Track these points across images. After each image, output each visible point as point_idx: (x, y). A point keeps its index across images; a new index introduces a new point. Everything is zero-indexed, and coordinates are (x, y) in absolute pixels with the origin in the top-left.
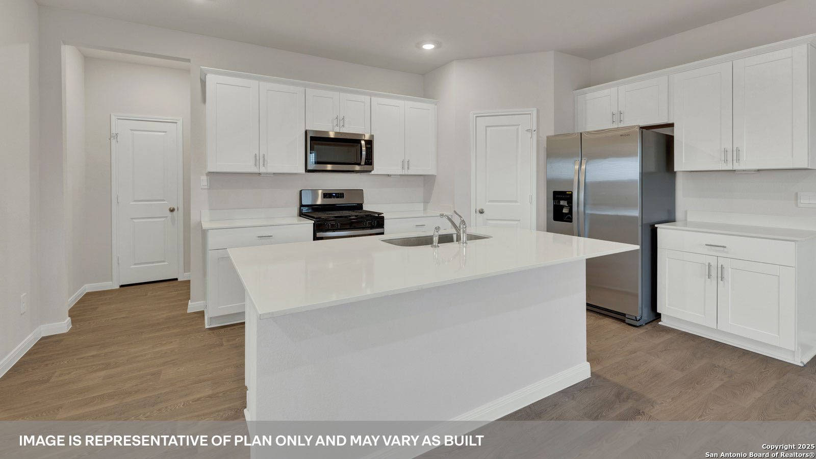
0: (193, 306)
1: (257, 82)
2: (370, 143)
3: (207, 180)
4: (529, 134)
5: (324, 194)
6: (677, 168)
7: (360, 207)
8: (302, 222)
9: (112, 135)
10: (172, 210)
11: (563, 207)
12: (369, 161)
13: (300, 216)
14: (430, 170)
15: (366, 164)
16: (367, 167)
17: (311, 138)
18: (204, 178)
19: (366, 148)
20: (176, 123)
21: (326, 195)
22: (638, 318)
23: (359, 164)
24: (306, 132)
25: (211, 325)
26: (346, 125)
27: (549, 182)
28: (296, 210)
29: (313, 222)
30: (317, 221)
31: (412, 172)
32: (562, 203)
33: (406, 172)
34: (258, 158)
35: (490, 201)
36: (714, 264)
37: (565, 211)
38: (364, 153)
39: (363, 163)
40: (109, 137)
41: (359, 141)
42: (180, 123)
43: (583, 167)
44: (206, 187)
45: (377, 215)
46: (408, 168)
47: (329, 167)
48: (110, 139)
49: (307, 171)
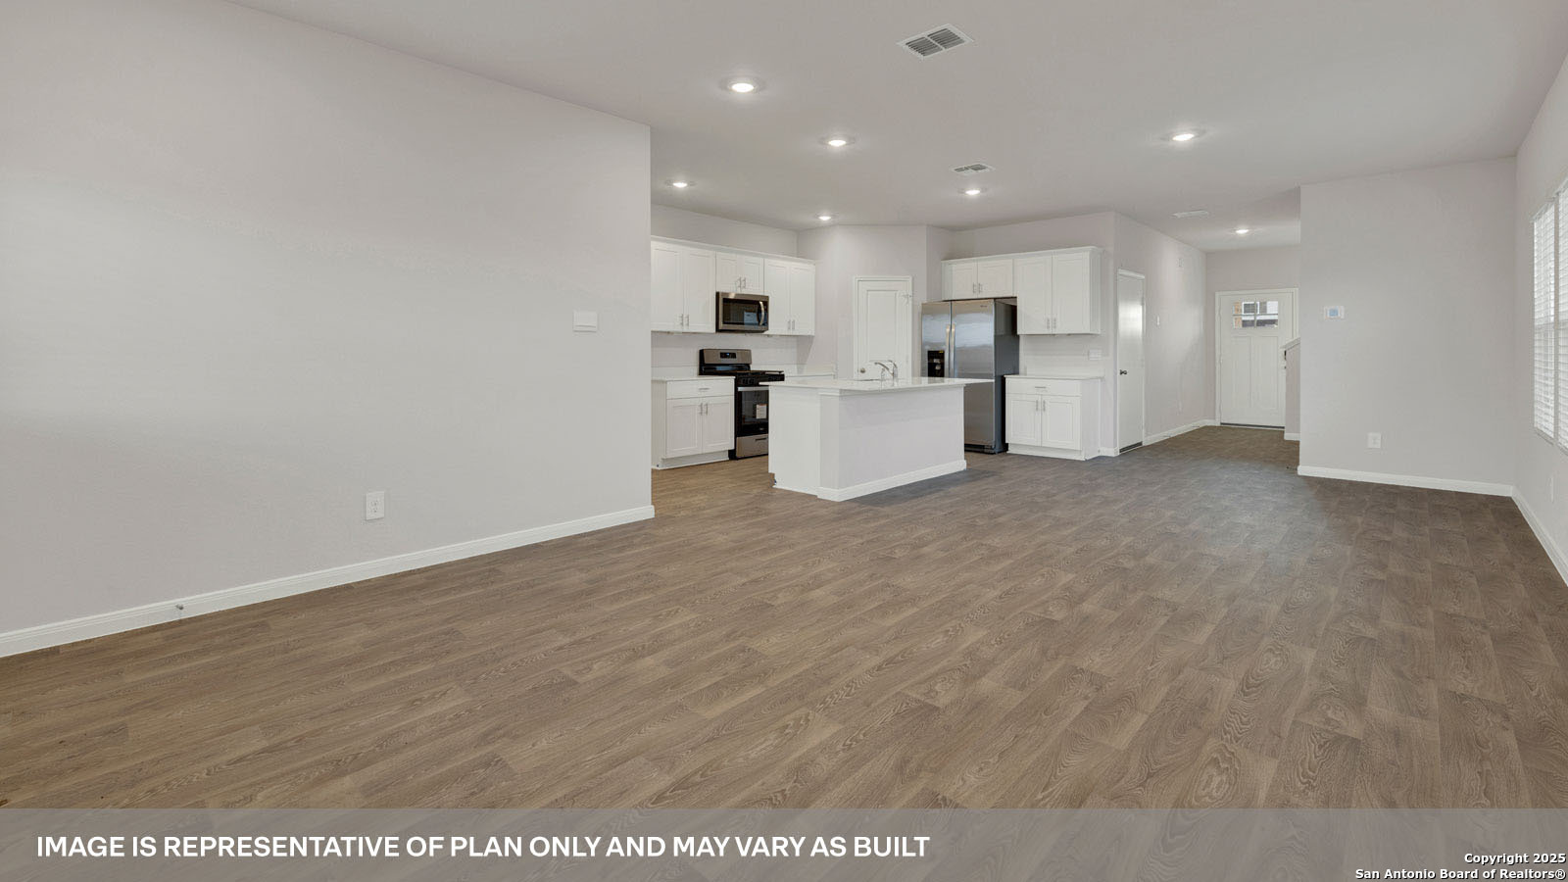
1: (682, 247)
2: (766, 304)
4: (906, 299)
5: (721, 353)
6: (1020, 332)
7: (748, 365)
11: (936, 364)
12: (765, 322)
13: (698, 374)
14: (809, 331)
15: (761, 324)
16: (762, 328)
17: (721, 300)
19: (764, 308)
21: (723, 355)
22: (994, 447)
23: (758, 325)
24: (718, 294)
26: (747, 286)
27: (923, 345)
28: (696, 369)
29: (734, 378)
31: (796, 333)
32: (935, 361)
33: (791, 333)
34: (684, 318)
36: (1039, 401)
37: (938, 366)
38: (763, 313)
41: (757, 303)
43: (953, 330)
49: (718, 330)
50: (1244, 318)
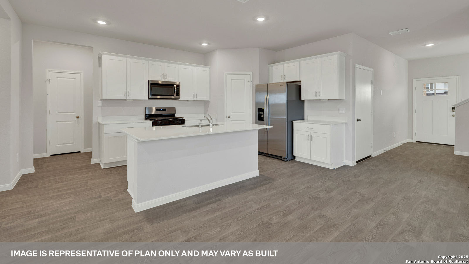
0: (94, 161)
1: (126, 58)
2: (178, 86)
3: (101, 102)
4: (249, 83)
5: (157, 109)
6: (302, 98)
7: (174, 115)
8: (146, 122)
9: (47, 80)
10: (78, 118)
12: (178, 94)
13: (145, 119)
14: (207, 99)
15: (176, 95)
16: (177, 97)
17: (151, 84)
18: (99, 102)
19: (177, 88)
20: (80, 74)
21: (158, 110)
22: (286, 158)
23: (173, 96)
24: (148, 81)
25: (105, 167)
26: (167, 78)
27: (257, 104)
28: (143, 116)
29: (152, 121)
30: (154, 121)
31: (199, 99)
32: (261, 113)
33: (195, 99)
34: (126, 93)
35: (233, 112)
36: (310, 135)
37: (262, 116)
38: (176, 90)
39: (175, 95)
40: (45, 81)
41: (173, 85)
42: (82, 74)
43: (268, 97)
44: (100, 106)
45: (181, 119)
46: (196, 97)
47: (159, 97)
48: (46, 82)
49: (149, 98)
50: (427, 93)
